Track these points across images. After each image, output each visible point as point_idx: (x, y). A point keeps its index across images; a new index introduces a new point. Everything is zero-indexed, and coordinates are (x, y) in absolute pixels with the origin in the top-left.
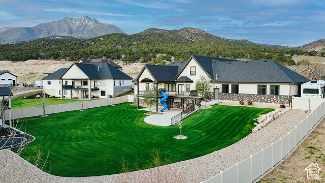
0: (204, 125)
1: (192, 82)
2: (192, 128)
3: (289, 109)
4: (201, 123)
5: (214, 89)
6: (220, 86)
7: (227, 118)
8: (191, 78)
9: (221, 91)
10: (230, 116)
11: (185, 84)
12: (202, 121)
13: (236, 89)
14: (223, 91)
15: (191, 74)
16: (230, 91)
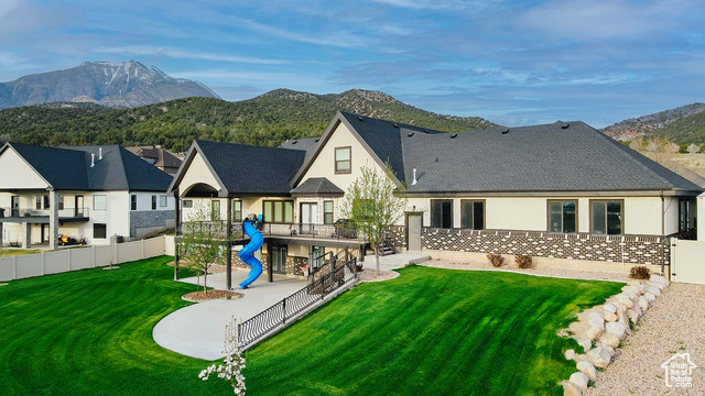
1: (340, 194)
3: (663, 281)
5: (408, 214)
6: (423, 204)
7: (451, 321)
9: (427, 222)
10: (461, 313)
11: (320, 200)
13: (476, 216)
14: (435, 222)
15: (337, 171)
16: (457, 222)
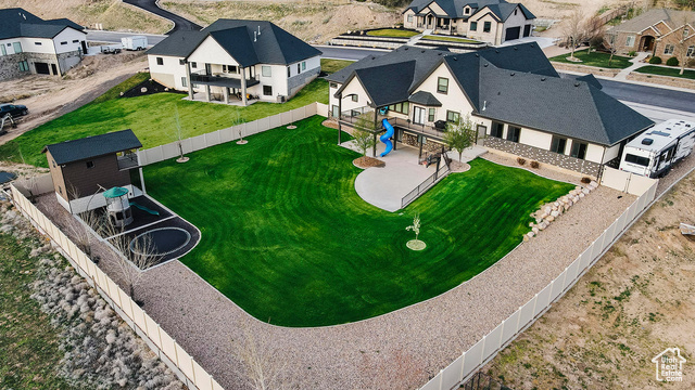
0: (453, 217)
1: (440, 105)
2: (435, 220)
3: (596, 185)
4: (449, 211)
5: (478, 126)
6: (488, 123)
7: (490, 202)
8: (439, 97)
9: (489, 132)
10: (496, 199)
11: (427, 108)
12: (450, 205)
13: (515, 135)
14: (493, 134)
15: (439, 91)
16: (505, 136)
